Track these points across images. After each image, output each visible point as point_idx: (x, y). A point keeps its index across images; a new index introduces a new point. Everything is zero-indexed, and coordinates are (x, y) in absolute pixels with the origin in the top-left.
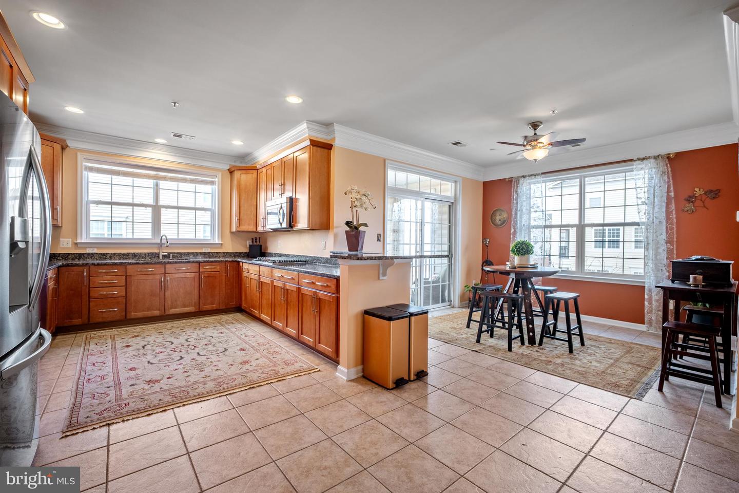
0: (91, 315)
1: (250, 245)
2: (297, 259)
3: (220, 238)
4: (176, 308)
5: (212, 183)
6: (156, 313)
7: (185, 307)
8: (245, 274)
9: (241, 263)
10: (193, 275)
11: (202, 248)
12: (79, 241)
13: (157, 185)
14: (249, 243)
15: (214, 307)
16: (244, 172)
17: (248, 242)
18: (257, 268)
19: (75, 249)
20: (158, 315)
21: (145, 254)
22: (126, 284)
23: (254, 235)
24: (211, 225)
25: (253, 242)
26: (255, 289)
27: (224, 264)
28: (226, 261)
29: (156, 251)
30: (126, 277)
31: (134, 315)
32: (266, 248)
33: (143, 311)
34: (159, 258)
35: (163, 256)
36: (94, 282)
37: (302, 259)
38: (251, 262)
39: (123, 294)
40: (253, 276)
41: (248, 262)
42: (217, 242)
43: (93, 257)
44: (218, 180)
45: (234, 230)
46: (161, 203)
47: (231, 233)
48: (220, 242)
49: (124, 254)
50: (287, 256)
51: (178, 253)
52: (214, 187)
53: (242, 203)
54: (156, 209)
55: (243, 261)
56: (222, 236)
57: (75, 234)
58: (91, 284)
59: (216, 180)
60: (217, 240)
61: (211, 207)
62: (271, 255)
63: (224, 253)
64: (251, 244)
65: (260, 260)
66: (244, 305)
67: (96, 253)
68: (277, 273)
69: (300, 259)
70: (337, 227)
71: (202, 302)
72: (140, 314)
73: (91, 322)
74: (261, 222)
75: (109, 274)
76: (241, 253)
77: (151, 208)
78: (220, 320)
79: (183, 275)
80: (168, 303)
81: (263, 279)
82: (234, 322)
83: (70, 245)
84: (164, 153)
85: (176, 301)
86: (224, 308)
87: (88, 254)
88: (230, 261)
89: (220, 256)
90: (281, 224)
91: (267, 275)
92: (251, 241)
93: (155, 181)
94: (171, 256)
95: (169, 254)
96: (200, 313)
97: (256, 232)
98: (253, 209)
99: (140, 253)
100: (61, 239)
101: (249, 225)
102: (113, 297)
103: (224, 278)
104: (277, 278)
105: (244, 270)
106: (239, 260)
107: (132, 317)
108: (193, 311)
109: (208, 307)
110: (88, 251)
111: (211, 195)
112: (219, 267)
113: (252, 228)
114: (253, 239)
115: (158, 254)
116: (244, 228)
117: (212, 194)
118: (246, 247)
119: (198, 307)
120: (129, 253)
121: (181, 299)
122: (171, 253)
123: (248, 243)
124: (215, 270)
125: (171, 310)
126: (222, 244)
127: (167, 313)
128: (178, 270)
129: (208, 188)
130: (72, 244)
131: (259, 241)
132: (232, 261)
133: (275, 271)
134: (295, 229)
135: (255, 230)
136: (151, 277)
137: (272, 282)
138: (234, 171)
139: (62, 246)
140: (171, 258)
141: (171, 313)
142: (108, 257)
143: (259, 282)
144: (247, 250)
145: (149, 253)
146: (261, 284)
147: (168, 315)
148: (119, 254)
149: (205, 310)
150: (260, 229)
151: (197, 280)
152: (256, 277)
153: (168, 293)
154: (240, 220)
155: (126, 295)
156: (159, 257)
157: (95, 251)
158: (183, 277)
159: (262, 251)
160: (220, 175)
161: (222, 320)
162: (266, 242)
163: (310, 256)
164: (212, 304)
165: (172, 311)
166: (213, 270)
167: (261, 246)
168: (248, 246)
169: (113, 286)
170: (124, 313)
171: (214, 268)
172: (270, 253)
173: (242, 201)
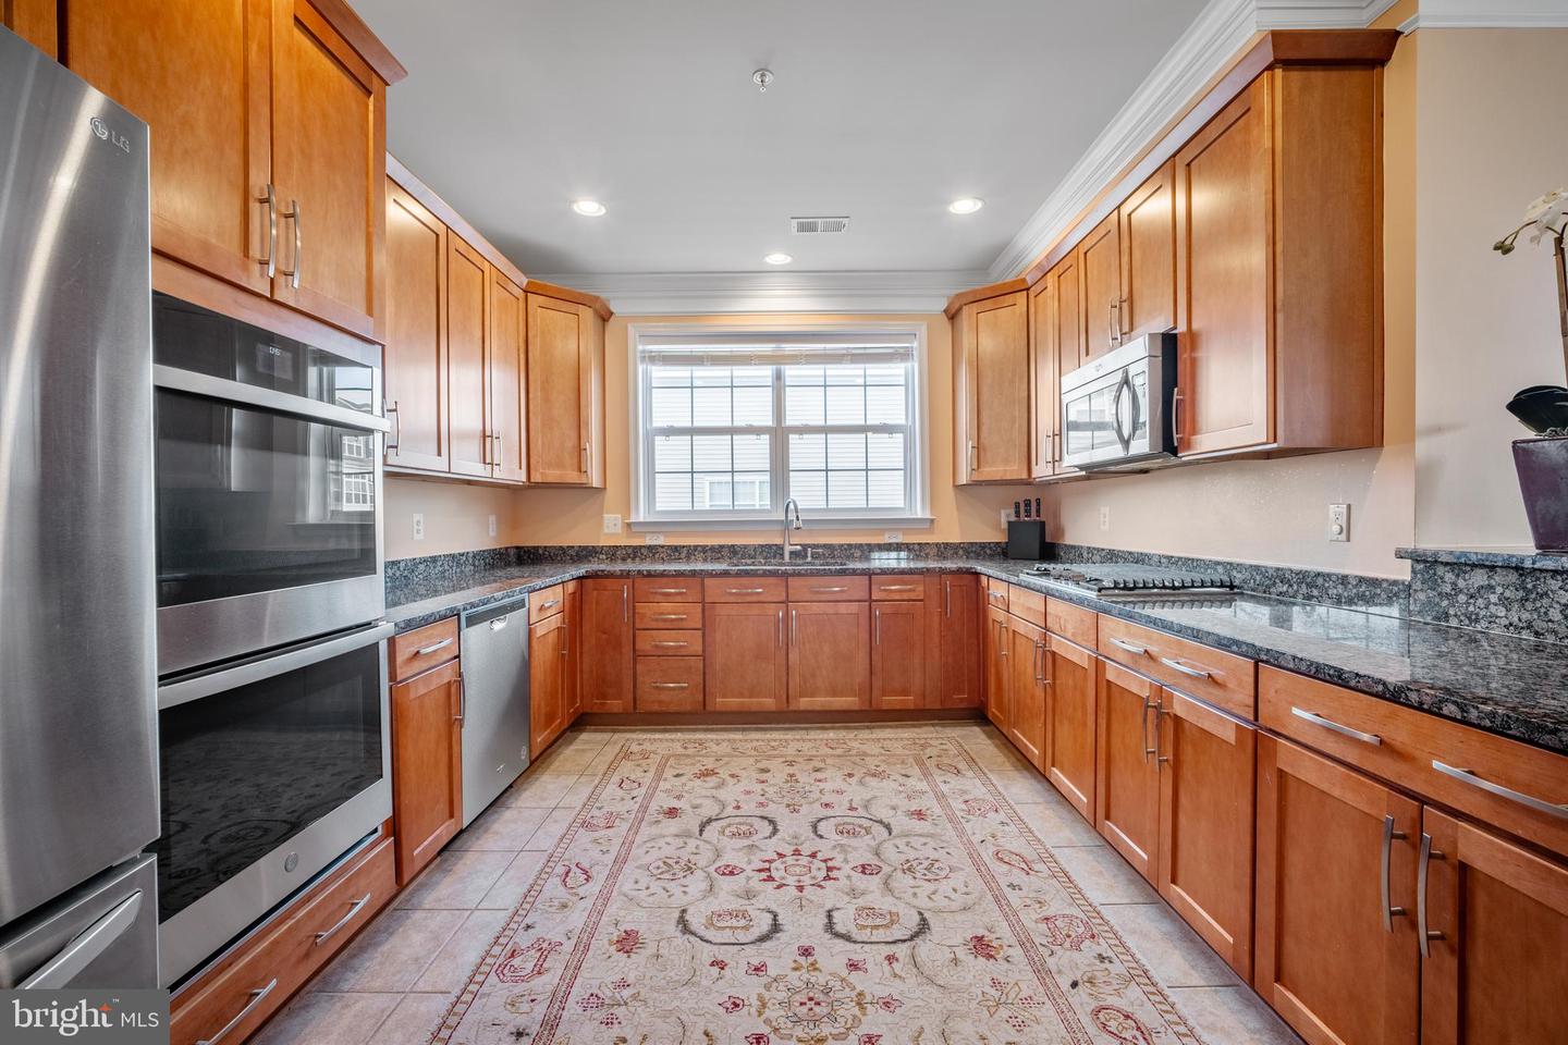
0: (639, 692)
1: (1009, 523)
2: (1197, 577)
3: (928, 506)
4: (812, 695)
5: (904, 356)
6: (769, 703)
7: (834, 694)
8: (996, 613)
9: (984, 580)
10: (854, 607)
11: (882, 532)
12: (633, 520)
13: (779, 377)
14: (1008, 516)
15: (910, 701)
16: (989, 304)
17: (1003, 514)
18: (1036, 601)
19: (628, 536)
20: (773, 708)
21: (755, 548)
22: (704, 625)
23: (1021, 494)
24: (905, 470)
25: (1017, 514)
26: (1030, 670)
27: (937, 580)
28: (942, 571)
29: (778, 541)
30: (704, 606)
31: (721, 702)
32: (1060, 531)
33: (741, 695)
34: (783, 559)
35: (791, 553)
36: (643, 615)
37: (1216, 578)
38: (1013, 579)
39: (698, 648)
40: (1021, 627)
41: (1004, 576)
42: (919, 516)
43: (657, 556)
44: (920, 345)
45: (963, 479)
46: (791, 420)
47: (957, 487)
48: (929, 516)
49: (713, 548)
50: (1140, 559)
51: (825, 546)
52: (909, 364)
53: (985, 397)
54: (779, 436)
55: (990, 572)
56: (933, 499)
57: (627, 504)
58: (637, 621)
59: (915, 345)
60: (920, 512)
61: (902, 421)
62: (1079, 554)
63: (937, 544)
64: (1013, 519)
65: (1046, 573)
66: (993, 710)
67: (663, 547)
68: (1123, 638)
69: (1207, 579)
70: (1437, 430)
71: (877, 684)
72: (733, 702)
73: (641, 708)
74: (1044, 449)
75: (671, 599)
76: (983, 546)
77: (767, 437)
78: (923, 747)
79: (829, 608)
80: (795, 680)
81: (1057, 644)
82: (962, 766)
83: (619, 529)
84: (790, 292)
85: (813, 676)
86: (938, 706)
87: (650, 548)
88: (952, 572)
89: (927, 554)
90: (1126, 443)
91: (1073, 635)
92: (1012, 511)
93: (775, 367)
94: (809, 555)
95: (805, 547)
96: (872, 715)
97: (1028, 482)
98: (1020, 412)
99: (745, 547)
100: (605, 515)
101: (1006, 461)
102: (677, 654)
103: (936, 619)
104: (1121, 657)
105: (992, 599)
106: (979, 568)
107: (718, 708)
108: (856, 708)
109: (892, 701)
110: (649, 541)
111: (903, 388)
112: (921, 588)
113: (1015, 471)
114: (1017, 505)
115: (780, 548)
116: (993, 471)
117: (906, 386)
118: (1002, 531)
119: (868, 697)
120: (722, 547)
121: (824, 673)
122: (809, 546)
123: (1006, 516)
124: (913, 596)
125: (802, 699)
126: (932, 521)
127: (793, 707)
128: (818, 592)
129: (897, 370)
130: (623, 527)
131: (1038, 511)
132: (959, 571)
133: (1109, 624)
134: (1186, 456)
135: (1025, 476)
136: (755, 610)
137: (1099, 666)
138: (960, 309)
139: (606, 531)
140: (809, 559)
141: (802, 708)
142: (683, 555)
143: (1044, 653)
144: (1001, 538)
145: (762, 546)
146: (1052, 661)
147: (795, 711)
148: (704, 549)
149: (885, 707)
150: (1042, 471)
151: (864, 621)
152: (1035, 633)
153: (794, 656)
154: (978, 448)
155: (704, 651)
156: (782, 555)
157: (661, 541)
158: (831, 611)
159: (1048, 540)
160: (923, 331)
161: (929, 752)
162: (1056, 515)
163: (1257, 568)
164: (905, 692)
165: (804, 703)
166: (905, 596)
167: (1043, 524)
168: (1004, 526)
169: (675, 627)
170: (701, 698)
171: (910, 590)
172: (1073, 547)
173: (985, 390)
